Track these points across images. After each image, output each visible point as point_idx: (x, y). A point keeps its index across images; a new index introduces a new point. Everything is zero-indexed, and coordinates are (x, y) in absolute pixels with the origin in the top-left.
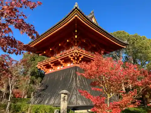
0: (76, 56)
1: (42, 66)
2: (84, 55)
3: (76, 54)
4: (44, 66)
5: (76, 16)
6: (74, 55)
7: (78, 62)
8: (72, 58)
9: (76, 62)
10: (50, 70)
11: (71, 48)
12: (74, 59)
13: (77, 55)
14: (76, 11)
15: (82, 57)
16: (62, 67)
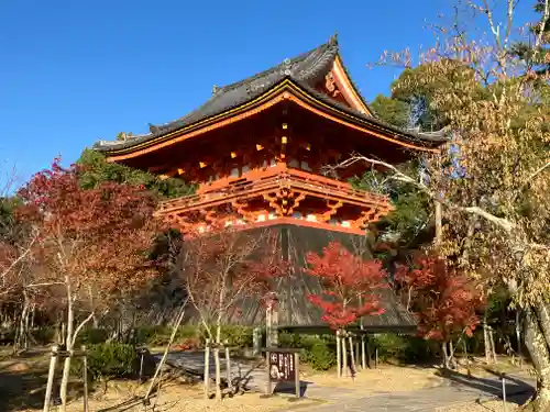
0: (285, 198)
1: (175, 217)
2: (307, 193)
3: (285, 193)
4: (181, 215)
5: (286, 95)
6: (278, 195)
7: (291, 211)
8: (272, 199)
9: (285, 211)
10: (202, 229)
11: (265, 163)
12: (279, 202)
13: (289, 193)
14: (287, 83)
15: (302, 197)
16: (240, 222)
